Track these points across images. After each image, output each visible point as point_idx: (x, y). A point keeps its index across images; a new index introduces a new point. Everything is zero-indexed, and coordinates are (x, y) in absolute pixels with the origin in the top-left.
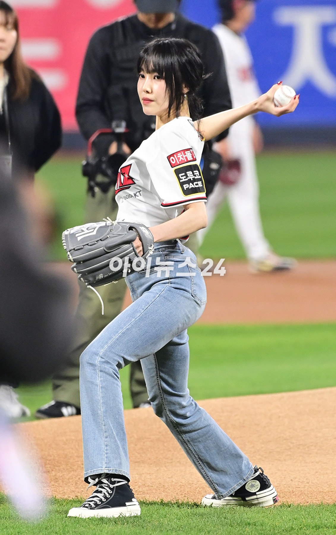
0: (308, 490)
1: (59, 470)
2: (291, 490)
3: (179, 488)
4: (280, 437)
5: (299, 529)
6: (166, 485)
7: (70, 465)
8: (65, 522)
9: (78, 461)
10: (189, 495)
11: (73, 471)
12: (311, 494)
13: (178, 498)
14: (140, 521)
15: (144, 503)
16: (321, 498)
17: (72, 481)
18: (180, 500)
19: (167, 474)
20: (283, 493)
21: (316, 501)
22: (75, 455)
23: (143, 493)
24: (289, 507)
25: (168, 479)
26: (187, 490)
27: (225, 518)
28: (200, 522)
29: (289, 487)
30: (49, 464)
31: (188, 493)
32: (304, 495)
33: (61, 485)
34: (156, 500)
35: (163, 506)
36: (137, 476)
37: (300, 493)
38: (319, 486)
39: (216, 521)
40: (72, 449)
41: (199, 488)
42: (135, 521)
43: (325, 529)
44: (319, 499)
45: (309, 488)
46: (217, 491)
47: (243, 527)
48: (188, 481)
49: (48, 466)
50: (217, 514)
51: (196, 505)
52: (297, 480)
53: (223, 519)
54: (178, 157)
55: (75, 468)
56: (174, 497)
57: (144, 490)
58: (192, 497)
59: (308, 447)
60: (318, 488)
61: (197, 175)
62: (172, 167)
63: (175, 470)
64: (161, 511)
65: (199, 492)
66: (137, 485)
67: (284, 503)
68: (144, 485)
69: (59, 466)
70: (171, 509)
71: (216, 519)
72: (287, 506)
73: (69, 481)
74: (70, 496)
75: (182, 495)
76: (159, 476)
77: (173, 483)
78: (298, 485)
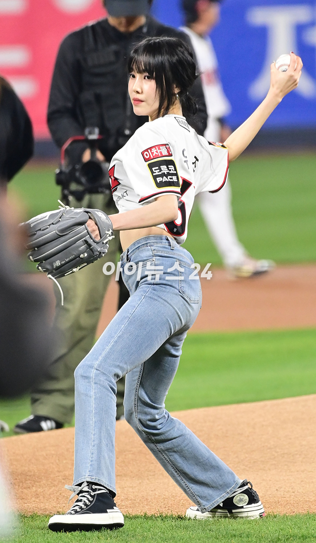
0: (294, 500)
1: (40, 486)
2: (277, 500)
3: (162, 501)
4: (264, 447)
5: (286, 540)
6: (149, 498)
7: (50, 480)
8: (47, 538)
9: (58, 476)
10: (173, 507)
11: (54, 486)
12: (297, 503)
13: (161, 511)
14: (124, 535)
15: (127, 517)
16: (307, 507)
17: (54, 497)
18: (164, 513)
19: (150, 487)
20: (268, 503)
21: (302, 510)
22: (56, 470)
23: (126, 507)
24: (275, 517)
25: (151, 492)
26: (170, 503)
27: (210, 531)
28: (185, 535)
29: (275, 497)
30: (29, 480)
31: (172, 506)
32: (290, 505)
33: (42, 501)
34: (140, 514)
35: (147, 519)
36: (119, 489)
37: (286, 503)
38: (305, 495)
39: (201, 533)
40: (52, 463)
41: (182, 500)
42: (119, 535)
43: (312, 539)
44: (305, 508)
45: (295, 498)
46: (200, 504)
47: (229, 539)
48: (172, 494)
49: (29, 482)
50: (202, 526)
51: (180, 518)
52: (282, 489)
53: (208, 531)
54: (152, 151)
55: (56, 483)
56: (158, 510)
57: (126, 504)
58: (176, 509)
59: (293, 456)
60: (304, 497)
61: (172, 170)
62: (146, 162)
63: (158, 483)
64: (146, 525)
65: (183, 505)
66: (119, 499)
67: (270, 514)
68: (127, 498)
69: (40, 482)
70: (155, 523)
71: (201, 531)
72: (273, 517)
73: (50, 497)
74: (51, 511)
75: (166, 508)
76: (142, 490)
77: (157, 496)
78: (284, 494)
